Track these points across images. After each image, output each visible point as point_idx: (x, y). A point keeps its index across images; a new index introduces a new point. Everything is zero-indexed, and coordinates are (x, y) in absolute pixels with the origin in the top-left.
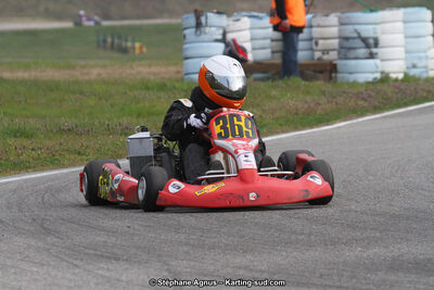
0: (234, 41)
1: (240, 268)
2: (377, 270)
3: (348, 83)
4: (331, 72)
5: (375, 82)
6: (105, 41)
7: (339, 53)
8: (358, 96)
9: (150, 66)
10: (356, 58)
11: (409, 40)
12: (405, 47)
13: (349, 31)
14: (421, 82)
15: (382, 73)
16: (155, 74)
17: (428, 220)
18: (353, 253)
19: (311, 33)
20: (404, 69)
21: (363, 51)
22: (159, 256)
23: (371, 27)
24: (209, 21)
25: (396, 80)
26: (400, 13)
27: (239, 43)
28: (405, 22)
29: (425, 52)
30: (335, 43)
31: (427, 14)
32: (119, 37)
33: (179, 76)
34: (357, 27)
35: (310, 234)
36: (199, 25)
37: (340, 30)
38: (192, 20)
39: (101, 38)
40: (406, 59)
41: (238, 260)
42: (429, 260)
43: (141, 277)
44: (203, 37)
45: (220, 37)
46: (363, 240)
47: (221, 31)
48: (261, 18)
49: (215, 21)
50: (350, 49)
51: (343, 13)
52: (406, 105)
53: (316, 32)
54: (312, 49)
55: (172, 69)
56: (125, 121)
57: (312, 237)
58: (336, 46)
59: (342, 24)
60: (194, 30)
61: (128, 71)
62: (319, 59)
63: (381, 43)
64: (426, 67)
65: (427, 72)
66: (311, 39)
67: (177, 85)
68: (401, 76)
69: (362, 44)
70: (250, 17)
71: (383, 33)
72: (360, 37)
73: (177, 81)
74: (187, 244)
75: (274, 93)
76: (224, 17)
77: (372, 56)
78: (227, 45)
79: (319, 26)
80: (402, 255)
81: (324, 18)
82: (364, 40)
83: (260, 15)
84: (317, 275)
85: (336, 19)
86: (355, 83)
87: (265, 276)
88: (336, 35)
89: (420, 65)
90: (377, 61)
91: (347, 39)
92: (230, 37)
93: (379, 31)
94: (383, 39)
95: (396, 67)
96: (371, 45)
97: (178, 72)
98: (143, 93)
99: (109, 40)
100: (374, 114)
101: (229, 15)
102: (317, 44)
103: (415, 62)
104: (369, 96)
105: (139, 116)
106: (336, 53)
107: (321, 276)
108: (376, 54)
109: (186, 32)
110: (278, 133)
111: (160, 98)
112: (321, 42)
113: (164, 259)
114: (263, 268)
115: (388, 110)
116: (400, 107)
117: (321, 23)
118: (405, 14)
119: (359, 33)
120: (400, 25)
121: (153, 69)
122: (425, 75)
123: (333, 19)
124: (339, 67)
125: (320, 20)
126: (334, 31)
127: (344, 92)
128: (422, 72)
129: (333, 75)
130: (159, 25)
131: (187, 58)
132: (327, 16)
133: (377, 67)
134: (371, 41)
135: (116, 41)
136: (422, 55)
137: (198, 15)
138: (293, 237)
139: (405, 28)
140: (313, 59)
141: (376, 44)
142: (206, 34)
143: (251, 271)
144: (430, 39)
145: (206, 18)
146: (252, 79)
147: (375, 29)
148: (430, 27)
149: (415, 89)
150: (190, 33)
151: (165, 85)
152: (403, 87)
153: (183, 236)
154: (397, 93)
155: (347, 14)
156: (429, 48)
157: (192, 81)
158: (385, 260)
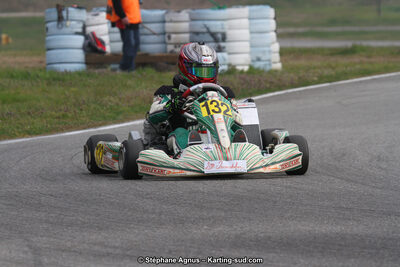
0: (93, 34)
1: (95, 244)
5: (222, 74)
9: (15, 56)
11: (254, 35)
12: (250, 41)
13: (199, 26)
14: (264, 74)
15: (229, 65)
16: (19, 64)
17: (268, 200)
18: (200, 231)
19: (164, 27)
20: (249, 61)
21: (212, 45)
22: (21, 232)
23: (219, 23)
24: (70, 15)
25: (242, 72)
26: (245, 11)
27: (98, 36)
28: (250, 19)
29: (269, 46)
30: (186, 37)
31: (270, 12)
33: (42, 65)
34: (206, 23)
35: (160, 214)
36: (60, 19)
37: (190, 26)
38: (54, 14)
40: (250, 53)
41: (94, 237)
42: (270, 238)
43: (4, 252)
44: (65, 30)
45: (80, 30)
46: (209, 219)
47: (81, 25)
49: (76, 16)
51: (194, 9)
52: (251, 95)
53: (169, 26)
54: (165, 43)
55: (36, 59)
57: (163, 216)
58: (188, 40)
59: (192, 20)
60: (56, 23)
62: (172, 52)
63: (229, 37)
64: (269, 60)
65: (270, 65)
66: (164, 33)
67: (41, 74)
68: (246, 68)
69: (212, 39)
71: (230, 29)
72: (209, 32)
73: (41, 70)
74: (47, 222)
75: (129, 82)
76: (84, 11)
77: (220, 50)
78: (87, 37)
79: (171, 21)
80: (244, 234)
81: (176, 14)
82: (213, 35)
85: (187, 15)
87: (118, 251)
88: (187, 30)
89: (263, 58)
90: (225, 55)
91: (197, 33)
92: (89, 30)
93: (227, 27)
94: (230, 34)
95: (242, 61)
96: (219, 40)
97: (41, 62)
98: (8, 80)
101: (89, 9)
102: (169, 38)
103: (260, 55)
105: (4, 102)
107: (170, 252)
108: (224, 47)
109: (49, 25)
110: (133, 119)
111: (23, 86)
112: (173, 36)
113: (25, 235)
114: (117, 245)
117: (174, 19)
118: (250, 11)
119: (208, 29)
120: (246, 22)
121: (18, 59)
122: (268, 68)
123: (185, 15)
125: (173, 16)
126: (185, 26)
128: (265, 65)
130: (23, 18)
131: (49, 49)
132: (179, 12)
133: (225, 60)
134: (220, 36)
136: (266, 49)
137: (60, 9)
138: (145, 216)
139: (250, 24)
140: (166, 52)
141: (224, 39)
142: (67, 26)
143: (106, 246)
144: (274, 35)
145: (67, 13)
146: (109, 69)
147: (222, 25)
148: (272, 24)
149: (259, 80)
150: (52, 26)
151: (29, 74)
152: (248, 78)
153: (43, 215)
154: (243, 84)
155: (197, 11)
156: (273, 43)
157: (55, 71)
158: (229, 238)
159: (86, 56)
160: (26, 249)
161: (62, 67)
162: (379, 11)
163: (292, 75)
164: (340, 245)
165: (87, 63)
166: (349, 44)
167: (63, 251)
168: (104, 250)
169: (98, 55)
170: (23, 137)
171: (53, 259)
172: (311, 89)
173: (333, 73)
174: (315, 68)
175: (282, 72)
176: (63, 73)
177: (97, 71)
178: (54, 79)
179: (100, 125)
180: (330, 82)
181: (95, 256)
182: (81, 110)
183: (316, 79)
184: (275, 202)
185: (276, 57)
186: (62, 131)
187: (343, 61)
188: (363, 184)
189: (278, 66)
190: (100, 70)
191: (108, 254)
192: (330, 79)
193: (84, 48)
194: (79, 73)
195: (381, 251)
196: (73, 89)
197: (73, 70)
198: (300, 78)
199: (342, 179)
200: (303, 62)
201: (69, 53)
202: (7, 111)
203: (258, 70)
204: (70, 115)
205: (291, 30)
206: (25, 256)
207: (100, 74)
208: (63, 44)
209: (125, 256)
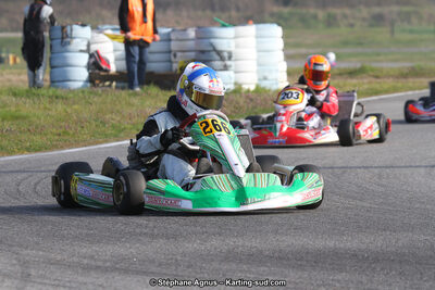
0: (97, 52)
1: (85, 258)
2: (213, 260)
5: (228, 93)
9: (20, 74)
11: (261, 54)
12: (258, 60)
13: (205, 44)
14: (271, 94)
15: (236, 84)
16: (23, 82)
19: (169, 45)
20: (256, 81)
21: (218, 64)
23: (225, 41)
24: (74, 33)
25: (248, 91)
26: (252, 29)
27: (102, 54)
28: (257, 37)
29: (275, 65)
30: (192, 55)
31: (275, 32)
33: (47, 84)
34: (212, 41)
37: (196, 44)
41: (84, 250)
42: (261, 252)
44: (72, 47)
45: (85, 48)
46: (203, 233)
47: (85, 43)
49: (82, 35)
50: (205, 61)
51: (200, 27)
53: (175, 45)
54: (170, 61)
59: (198, 38)
60: (59, 41)
63: (234, 56)
64: (276, 79)
65: (277, 84)
66: (170, 52)
68: (252, 88)
69: (218, 57)
71: (236, 48)
72: (215, 50)
75: (133, 101)
76: (88, 29)
77: (226, 68)
78: (91, 56)
79: (177, 40)
81: (182, 32)
82: (219, 53)
84: (157, 264)
85: (194, 33)
87: (108, 264)
88: (193, 48)
89: (270, 77)
90: (230, 73)
91: (203, 52)
92: (94, 48)
93: (232, 46)
94: (236, 53)
95: (250, 83)
96: (225, 58)
97: (47, 80)
98: (10, 98)
101: (94, 28)
102: (175, 56)
103: (266, 74)
105: (4, 119)
107: (160, 265)
108: (230, 66)
109: (53, 43)
111: (25, 103)
112: (179, 54)
113: (14, 248)
114: (107, 258)
117: (180, 37)
118: (257, 30)
119: (214, 47)
120: (252, 40)
122: (275, 87)
123: (191, 32)
125: (179, 34)
126: (191, 44)
128: (272, 84)
131: (53, 67)
132: (185, 30)
133: (230, 78)
134: (226, 55)
136: (273, 68)
138: (138, 230)
139: (258, 43)
140: (171, 70)
141: (230, 58)
142: (71, 44)
143: (95, 260)
144: (281, 55)
145: (71, 30)
147: (228, 43)
148: (280, 44)
149: (265, 99)
150: (56, 43)
152: (254, 97)
155: (203, 29)
156: (280, 62)
158: (221, 252)
159: (90, 74)
160: (14, 262)
162: (392, 32)
165: (91, 80)
166: (358, 65)
167: (52, 264)
168: (93, 263)
169: (102, 73)
170: (22, 153)
171: (40, 272)
177: (100, 90)
178: (57, 97)
179: (101, 143)
181: (84, 269)
182: (83, 127)
185: (284, 77)
186: (62, 148)
190: (103, 88)
191: (98, 267)
193: (89, 67)
194: (83, 92)
196: (76, 107)
197: (76, 88)
202: (7, 127)
203: (264, 89)
204: (71, 132)
206: (12, 269)
207: (103, 92)
208: (67, 62)
209: (114, 269)
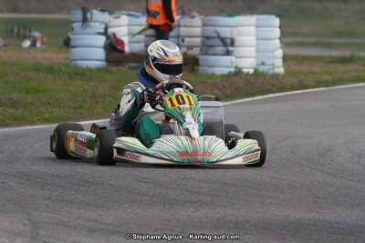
0: (114, 34)
1: (89, 220)
3: (207, 75)
4: (194, 65)
5: (230, 75)
6: (12, 31)
7: (201, 49)
8: (214, 86)
10: (216, 54)
11: (260, 41)
12: (256, 47)
13: (210, 31)
14: (268, 77)
15: (236, 68)
16: (47, 59)
17: (253, 189)
18: (185, 213)
19: (179, 31)
20: (255, 66)
21: (221, 49)
22: (23, 207)
23: (229, 29)
24: (94, 17)
25: (248, 74)
26: (253, 19)
27: (118, 36)
28: (257, 26)
29: (273, 51)
30: (198, 40)
31: (277, 21)
32: (24, 28)
33: (67, 62)
34: (217, 28)
35: (153, 196)
36: (85, 20)
37: (202, 31)
38: (78, 15)
39: (9, 28)
42: (248, 221)
43: (6, 224)
44: (88, 30)
45: (102, 31)
46: (196, 202)
47: (103, 26)
48: (138, 17)
49: (99, 17)
50: (210, 46)
51: (206, 16)
52: (253, 95)
53: (183, 31)
55: (63, 55)
56: (15, 96)
57: (155, 198)
58: (199, 44)
59: (204, 25)
60: (81, 24)
61: (26, 56)
62: (185, 54)
63: (237, 43)
64: (273, 65)
65: (273, 69)
66: (179, 37)
67: (63, 69)
68: (251, 71)
69: (221, 44)
70: (128, 15)
71: (238, 35)
72: (219, 37)
73: (65, 65)
76: (107, 14)
77: (228, 53)
78: (108, 37)
79: (185, 26)
81: (190, 20)
82: (223, 40)
83: (137, 14)
84: (153, 229)
85: (200, 21)
86: (213, 75)
87: (110, 227)
88: (199, 34)
89: (267, 63)
90: (233, 58)
91: (208, 38)
92: (111, 31)
93: (235, 33)
94: (239, 40)
95: (248, 64)
96: (228, 45)
97: (67, 59)
98: (34, 74)
99: (16, 29)
100: (226, 101)
101: (111, 13)
102: (183, 41)
103: (264, 60)
104: (224, 87)
105: (28, 92)
106: (198, 49)
107: (156, 230)
108: (232, 51)
109: (74, 25)
111: (47, 78)
112: (186, 39)
115: (237, 99)
116: (248, 96)
117: (188, 24)
118: (257, 19)
119: (218, 34)
120: (253, 29)
121: (46, 55)
122: (271, 72)
123: (198, 21)
124: (200, 61)
125: (187, 21)
126: (198, 31)
127: (202, 82)
128: (269, 69)
129: (195, 68)
130: (58, 19)
131: (73, 47)
132: (193, 18)
133: (232, 63)
134: (228, 41)
135: (21, 30)
136: (271, 54)
137: (85, 11)
139: (257, 31)
141: (232, 44)
142: (90, 27)
143: (98, 223)
144: (278, 42)
145: (92, 14)
146: (127, 66)
147: (232, 31)
148: (277, 32)
149: (262, 82)
150: (77, 26)
151: (53, 68)
152: (252, 81)
153: (47, 193)
154: (246, 85)
155: (209, 18)
156: (277, 49)
157: (77, 67)
158: (212, 219)
159: (107, 54)
160: (27, 222)
161: (84, 64)
163: (292, 79)
164: (311, 230)
165: (107, 60)
166: (348, 54)
167: (60, 225)
169: (117, 54)
170: (42, 124)
172: (309, 93)
173: (330, 78)
174: (314, 73)
175: (284, 76)
176: (84, 69)
177: (115, 68)
178: (75, 74)
180: (327, 86)
181: (87, 230)
182: (97, 102)
183: (313, 83)
184: (259, 190)
185: (279, 62)
187: (341, 68)
188: (340, 177)
189: (281, 70)
190: (118, 68)
191: (100, 230)
192: (327, 84)
193: (105, 47)
194: (99, 70)
195: (347, 237)
196: (91, 83)
197: (94, 67)
198: (299, 82)
199: (323, 172)
200: (304, 68)
201: (91, 51)
202: (29, 100)
203: (262, 73)
204: (86, 106)
205: (300, 39)
206: (24, 228)
207: (118, 71)
208: (86, 42)
209: (114, 232)
